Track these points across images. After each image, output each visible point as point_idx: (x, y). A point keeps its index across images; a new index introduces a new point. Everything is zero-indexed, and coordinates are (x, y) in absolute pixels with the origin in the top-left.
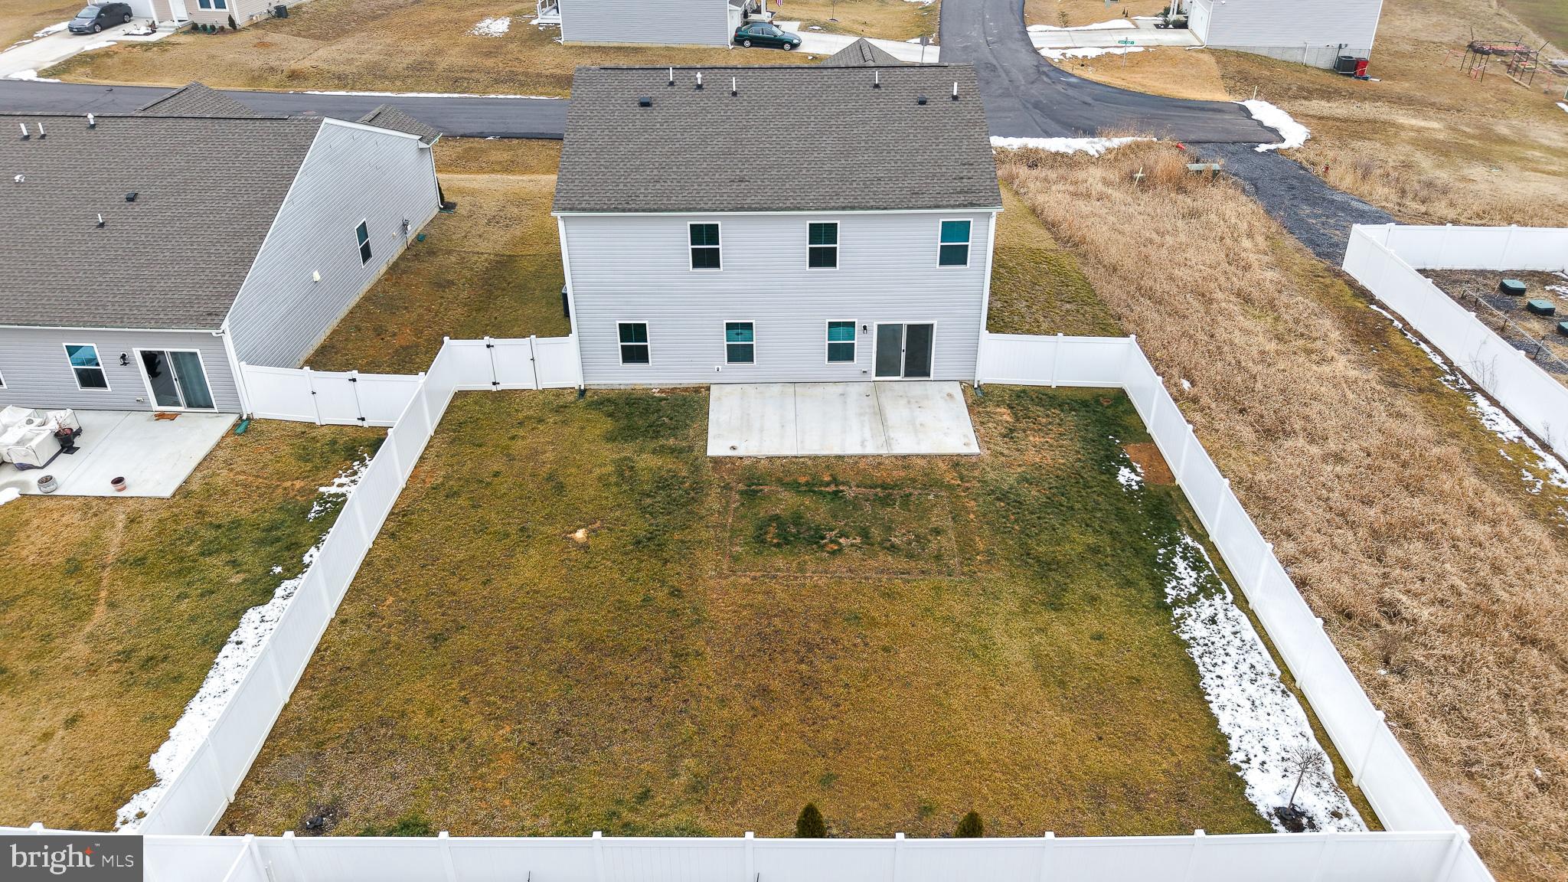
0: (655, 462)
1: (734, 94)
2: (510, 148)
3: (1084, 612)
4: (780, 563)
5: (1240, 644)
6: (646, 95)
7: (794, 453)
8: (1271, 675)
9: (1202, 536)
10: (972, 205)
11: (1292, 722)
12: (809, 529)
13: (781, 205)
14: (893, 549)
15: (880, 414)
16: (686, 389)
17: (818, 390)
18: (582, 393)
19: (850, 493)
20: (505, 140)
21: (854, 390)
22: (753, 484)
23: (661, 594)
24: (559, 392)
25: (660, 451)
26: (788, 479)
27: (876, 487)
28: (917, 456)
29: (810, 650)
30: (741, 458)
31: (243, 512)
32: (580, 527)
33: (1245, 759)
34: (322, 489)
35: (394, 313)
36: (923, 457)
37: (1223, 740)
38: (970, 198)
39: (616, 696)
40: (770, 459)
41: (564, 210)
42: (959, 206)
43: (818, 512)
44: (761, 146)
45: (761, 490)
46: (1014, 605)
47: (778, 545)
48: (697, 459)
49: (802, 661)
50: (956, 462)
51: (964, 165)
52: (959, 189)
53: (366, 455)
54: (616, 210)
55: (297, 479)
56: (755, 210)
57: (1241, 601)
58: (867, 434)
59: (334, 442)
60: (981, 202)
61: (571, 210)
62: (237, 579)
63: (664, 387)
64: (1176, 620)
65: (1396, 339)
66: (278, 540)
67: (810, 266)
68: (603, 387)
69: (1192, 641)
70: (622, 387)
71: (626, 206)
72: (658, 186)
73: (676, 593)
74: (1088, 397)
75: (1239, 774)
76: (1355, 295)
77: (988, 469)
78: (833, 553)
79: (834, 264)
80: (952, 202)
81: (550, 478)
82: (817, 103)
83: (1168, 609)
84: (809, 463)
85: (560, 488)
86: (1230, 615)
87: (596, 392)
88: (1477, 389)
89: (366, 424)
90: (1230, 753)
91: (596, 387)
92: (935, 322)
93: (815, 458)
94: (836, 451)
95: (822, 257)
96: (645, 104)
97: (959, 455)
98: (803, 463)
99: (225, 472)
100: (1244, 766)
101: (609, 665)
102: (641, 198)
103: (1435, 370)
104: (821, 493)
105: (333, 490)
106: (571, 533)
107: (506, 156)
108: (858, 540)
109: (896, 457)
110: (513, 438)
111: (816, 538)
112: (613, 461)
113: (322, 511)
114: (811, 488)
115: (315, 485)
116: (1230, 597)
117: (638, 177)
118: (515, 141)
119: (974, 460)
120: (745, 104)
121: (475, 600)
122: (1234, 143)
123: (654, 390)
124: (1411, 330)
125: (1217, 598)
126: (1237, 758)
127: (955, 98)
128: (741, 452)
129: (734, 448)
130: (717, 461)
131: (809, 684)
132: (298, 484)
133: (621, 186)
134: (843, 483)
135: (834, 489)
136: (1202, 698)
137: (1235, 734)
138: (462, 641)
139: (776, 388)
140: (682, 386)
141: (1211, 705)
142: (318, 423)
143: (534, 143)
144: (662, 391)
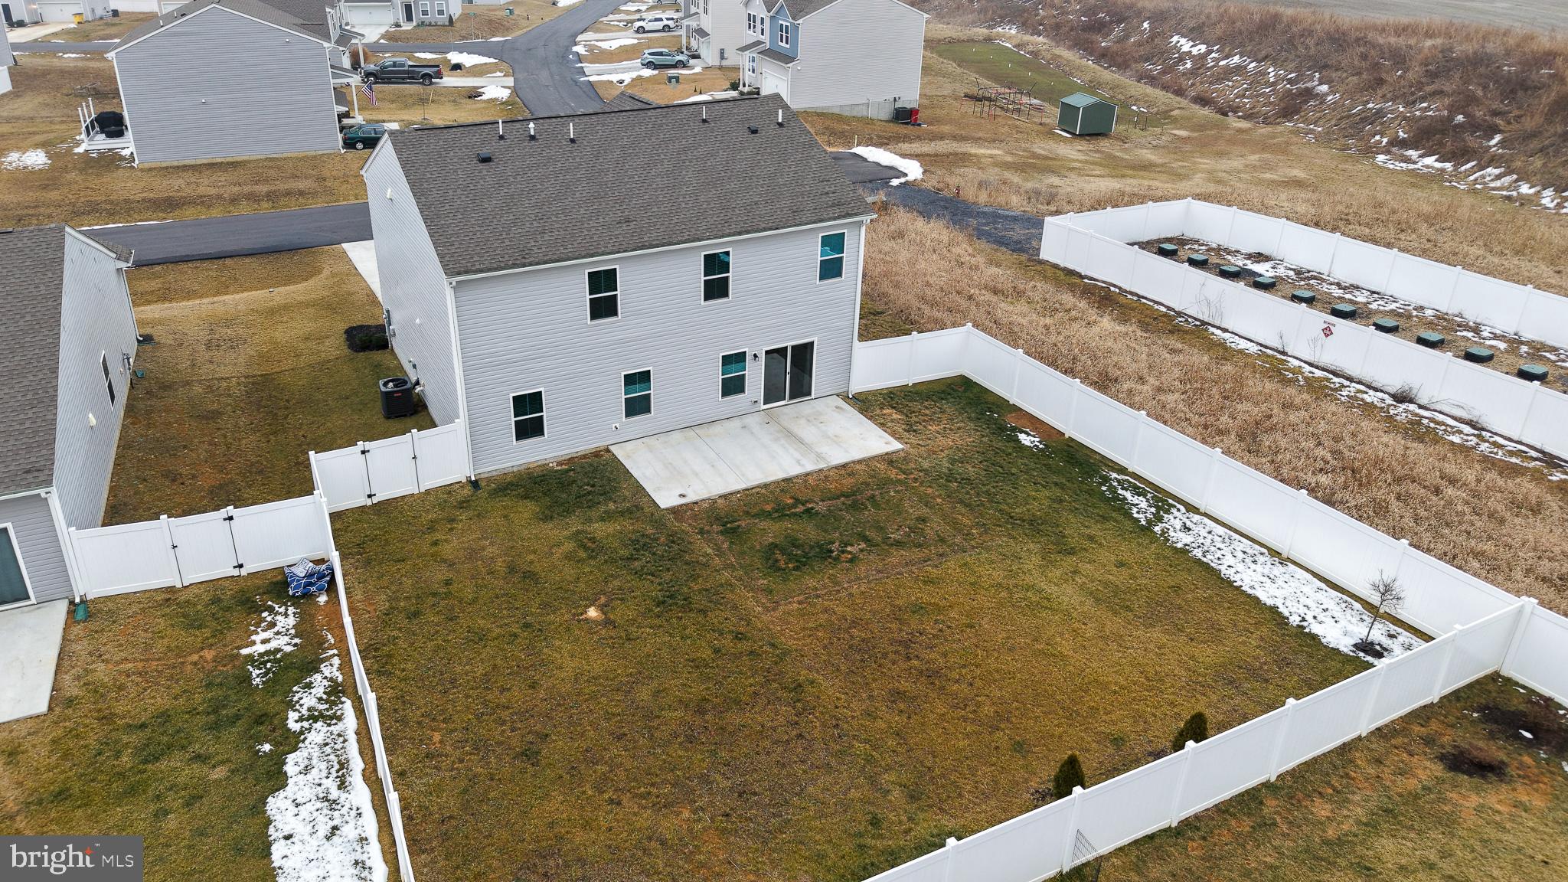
0: (613, 527)
1: (573, 141)
2: (156, 276)
3: (1093, 549)
4: (812, 583)
5: (1221, 539)
6: (485, 151)
7: (744, 486)
8: (1262, 554)
9: (1122, 470)
10: (848, 215)
11: (1305, 582)
12: (812, 547)
13: (679, 238)
14: (898, 544)
15: (790, 435)
16: (584, 457)
17: (717, 429)
18: (475, 484)
19: (822, 507)
20: (144, 268)
21: (750, 420)
22: (727, 523)
23: (726, 642)
24: (448, 489)
25: (607, 517)
26: (754, 511)
27: (838, 498)
28: (854, 462)
29: (907, 647)
30: (697, 503)
31: (161, 700)
32: (587, 607)
33: (1300, 619)
34: (245, 651)
35: (175, 455)
36: (860, 462)
37: (1274, 610)
38: (844, 209)
39: (767, 743)
40: (724, 496)
41: (459, 273)
42: (839, 218)
43: (809, 532)
44: (628, 186)
45: (739, 526)
46: (1036, 560)
47: (796, 569)
48: (652, 514)
49: (909, 659)
50: (888, 459)
51: (822, 182)
52: (830, 203)
53: (270, 603)
54: (514, 266)
55: (202, 649)
56: (657, 246)
57: (1191, 508)
58: (797, 455)
59: (216, 601)
60: (856, 211)
61: (467, 272)
62: (219, 773)
63: (560, 459)
64: (1161, 535)
65: (1122, 299)
66: (238, 717)
67: (705, 300)
68: (494, 473)
69: (1187, 547)
70: (515, 469)
71: (523, 260)
72: (546, 237)
73: (739, 637)
74: (944, 388)
75: (1307, 630)
76: (1066, 275)
77: (920, 460)
78: (851, 561)
79: (726, 295)
80: (831, 215)
81: (512, 569)
82: (658, 142)
83: (1147, 529)
84: (763, 491)
85: (530, 576)
86: (1194, 521)
87: (489, 480)
88: (1204, 323)
89: (244, 572)
90: (1288, 619)
91: (486, 475)
92: (815, 339)
93: (766, 486)
94: (781, 475)
95: (716, 289)
96: (486, 160)
97: (887, 454)
98: (758, 493)
99: (101, 666)
100: (1305, 624)
101: (734, 718)
102: (536, 251)
103: (1165, 315)
104: (795, 514)
105: (261, 648)
106: (582, 614)
107: (155, 284)
108: (863, 545)
109: (836, 468)
110: (436, 543)
111: (825, 553)
112: (568, 538)
113: (266, 674)
114: (781, 512)
115: (232, 649)
116: (1182, 508)
117: (520, 231)
118: (158, 268)
119: (902, 454)
120: (588, 149)
121: (536, 706)
122: (870, 181)
123: (551, 465)
124: (1126, 291)
125: (1173, 510)
126: (1295, 620)
127: (780, 125)
128: (692, 497)
129: (682, 496)
130: (675, 511)
131: (931, 675)
132: (209, 654)
133: (507, 242)
134: (807, 501)
135: (804, 508)
136: (1232, 586)
137: (1279, 603)
138: (559, 746)
139: (676, 435)
140: (579, 454)
141: (1243, 588)
142: (179, 585)
143: (183, 266)
144: (559, 464)
